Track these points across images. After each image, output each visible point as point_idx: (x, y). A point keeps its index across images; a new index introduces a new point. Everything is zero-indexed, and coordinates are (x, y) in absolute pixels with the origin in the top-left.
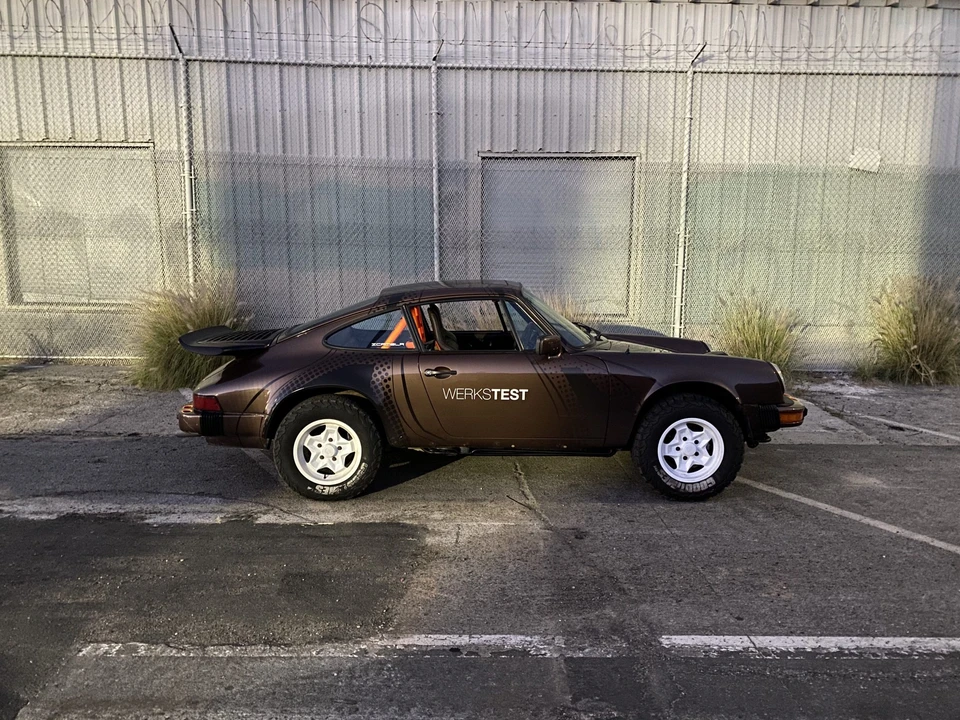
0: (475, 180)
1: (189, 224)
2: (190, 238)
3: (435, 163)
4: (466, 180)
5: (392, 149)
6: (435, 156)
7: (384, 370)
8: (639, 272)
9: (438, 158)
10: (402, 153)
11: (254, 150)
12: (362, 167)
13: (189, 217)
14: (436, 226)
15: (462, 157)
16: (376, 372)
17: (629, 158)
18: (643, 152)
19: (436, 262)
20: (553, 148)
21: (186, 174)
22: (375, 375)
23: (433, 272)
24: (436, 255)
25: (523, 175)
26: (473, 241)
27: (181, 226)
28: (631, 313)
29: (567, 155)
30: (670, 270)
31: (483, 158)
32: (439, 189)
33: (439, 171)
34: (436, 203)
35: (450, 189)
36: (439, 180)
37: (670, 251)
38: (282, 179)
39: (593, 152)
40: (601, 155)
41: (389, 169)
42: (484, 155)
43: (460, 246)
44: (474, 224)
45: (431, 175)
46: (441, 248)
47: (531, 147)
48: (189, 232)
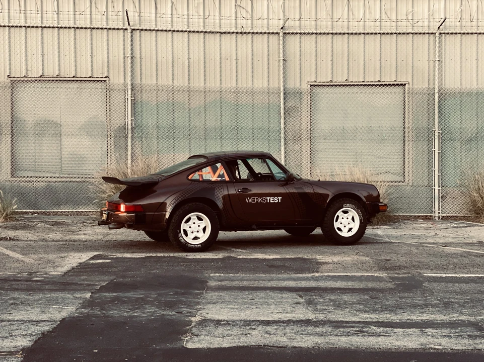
0: (306, 99)
1: (130, 127)
2: (130, 135)
3: (282, 89)
4: (301, 99)
5: (255, 80)
6: (282, 84)
7: (220, 190)
8: (410, 153)
9: (284, 86)
10: (261, 83)
11: (171, 83)
12: (237, 92)
13: (130, 123)
14: (282, 126)
15: (298, 85)
16: (216, 191)
17: (402, 84)
18: (410, 81)
19: (283, 148)
20: (354, 79)
21: (129, 97)
22: (216, 192)
23: (280, 154)
24: (283, 144)
25: (335, 95)
26: (305, 135)
27: (124, 128)
28: (407, 180)
29: (364, 83)
30: (431, 153)
31: (311, 86)
32: (284, 103)
33: (284, 94)
34: (282, 112)
35: (290, 104)
36: (284, 99)
37: (430, 141)
38: (187, 100)
39: (379, 81)
40: (383, 83)
41: (252, 93)
42: (312, 84)
43: (298, 139)
44: (305, 125)
45: (279, 96)
46: (285, 139)
47: (340, 78)
48: (130, 132)
